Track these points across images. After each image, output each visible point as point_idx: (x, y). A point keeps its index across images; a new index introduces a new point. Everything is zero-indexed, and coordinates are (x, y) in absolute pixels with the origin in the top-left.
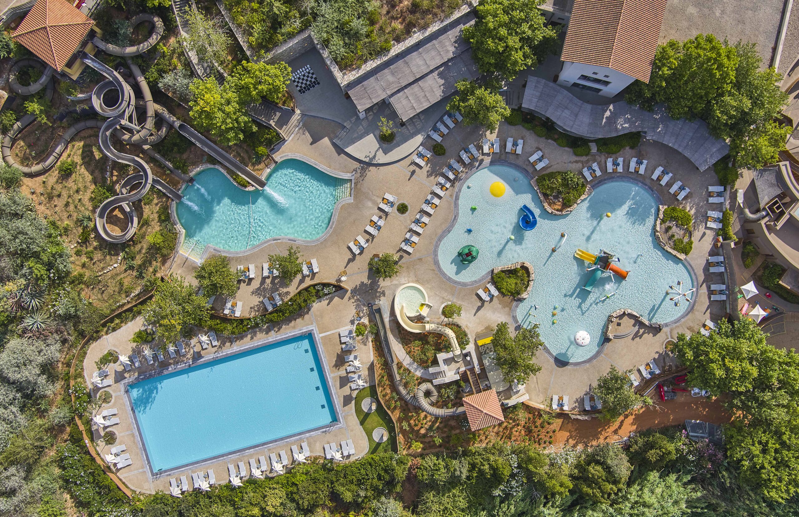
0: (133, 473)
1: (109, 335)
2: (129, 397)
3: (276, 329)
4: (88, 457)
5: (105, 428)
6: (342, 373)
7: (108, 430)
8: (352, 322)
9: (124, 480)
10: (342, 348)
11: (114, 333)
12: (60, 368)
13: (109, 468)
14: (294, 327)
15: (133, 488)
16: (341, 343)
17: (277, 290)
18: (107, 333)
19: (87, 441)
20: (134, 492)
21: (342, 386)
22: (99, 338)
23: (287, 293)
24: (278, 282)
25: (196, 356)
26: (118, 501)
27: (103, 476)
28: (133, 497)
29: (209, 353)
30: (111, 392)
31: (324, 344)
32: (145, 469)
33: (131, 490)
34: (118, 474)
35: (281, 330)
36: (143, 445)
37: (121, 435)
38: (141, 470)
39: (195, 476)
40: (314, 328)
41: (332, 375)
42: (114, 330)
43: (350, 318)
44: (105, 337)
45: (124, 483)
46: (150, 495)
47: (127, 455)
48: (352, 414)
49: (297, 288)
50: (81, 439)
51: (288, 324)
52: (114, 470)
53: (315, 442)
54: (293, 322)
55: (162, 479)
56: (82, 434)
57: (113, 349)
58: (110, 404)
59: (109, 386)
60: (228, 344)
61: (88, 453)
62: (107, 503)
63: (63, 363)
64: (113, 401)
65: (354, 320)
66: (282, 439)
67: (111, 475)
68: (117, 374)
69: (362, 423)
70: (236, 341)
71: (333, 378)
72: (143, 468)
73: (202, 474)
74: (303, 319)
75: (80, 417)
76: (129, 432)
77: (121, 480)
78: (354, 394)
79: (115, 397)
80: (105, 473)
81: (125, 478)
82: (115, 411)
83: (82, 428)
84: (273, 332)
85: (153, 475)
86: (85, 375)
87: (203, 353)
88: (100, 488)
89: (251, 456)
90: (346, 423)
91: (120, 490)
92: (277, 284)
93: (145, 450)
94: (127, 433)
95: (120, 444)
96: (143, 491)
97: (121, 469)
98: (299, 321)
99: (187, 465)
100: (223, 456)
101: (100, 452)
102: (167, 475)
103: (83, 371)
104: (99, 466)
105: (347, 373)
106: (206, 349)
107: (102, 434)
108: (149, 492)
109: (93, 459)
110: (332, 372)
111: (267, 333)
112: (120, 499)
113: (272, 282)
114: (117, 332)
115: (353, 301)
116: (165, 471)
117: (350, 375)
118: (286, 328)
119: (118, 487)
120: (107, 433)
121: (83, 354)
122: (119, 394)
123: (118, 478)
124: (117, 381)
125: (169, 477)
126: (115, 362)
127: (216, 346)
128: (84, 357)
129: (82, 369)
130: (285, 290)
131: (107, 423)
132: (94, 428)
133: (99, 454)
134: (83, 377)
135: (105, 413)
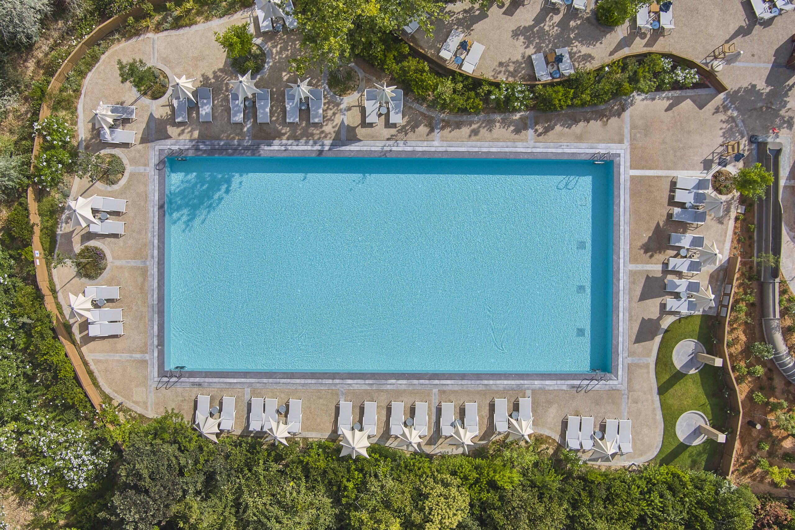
0: (117, 357)
1: (161, 35)
2: (162, 183)
3: (540, 128)
4: (29, 289)
5: (89, 236)
6: (655, 269)
7: (92, 243)
8: (707, 165)
9: (93, 367)
10: (670, 216)
11: (173, 33)
12: (29, 73)
13: (68, 328)
14: (579, 138)
15: (107, 390)
16: (672, 202)
17: (568, 43)
18: (158, 28)
19: (38, 253)
20: (108, 399)
21: (644, 297)
22: (138, 33)
23: (588, 58)
24: (577, 27)
25: (343, 136)
26: (67, 407)
27: (50, 340)
28: (104, 410)
29: (374, 138)
30: (125, 161)
31: (634, 194)
32: (147, 357)
33: (102, 393)
34: (84, 349)
35: (551, 133)
36: (161, 299)
37: (118, 263)
38: (138, 356)
39: (257, 403)
40: (622, 152)
41: (632, 267)
42: (177, 24)
43: (706, 154)
44: (150, 35)
45: (90, 373)
46: (141, 416)
47: (116, 313)
48: (647, 366)
49: (611, 54)
50: (27, 244)
51: (569, 127)
52: (78, 337)
53: (549, 403)
54: (582, 124)
55: (179, 389)
56: (32, 232)
57: (160, 66)
58: (115, 187)
59: (126, 145)
60: (423, 129)
61: (31, 279)
62: (41, 406)
63: (38, 62)
64: (123, 181)
65: (712, 161)
66: (478, 376)
67: (68, 347)
68: (153, 125)
69: (662, 390)
70: (443, 128)
71: (633, 274)
72: (144, 350)
73: (273, 404)
74: (605, 124)
75: (40, 195)
76: (138, 263)
77: (86, 364)
78: (667, 322)
79: (132, 175)
80: (55, 337)
81: (97, 362)
82: (120, 205)
83: (35, 218)
84: (530, 132)
85: (162, 373)
86: (80, 107)
87: (361, 132)
88: (35, 366)
89: (398, 394)
90: (630, 380)
91: (80, 385)
92: (573, 30)
93: (161, 313)
94: (133, 263)
95: (109, 284)
96: (128, 404)
97: (95, 338)
98: (595, 125)
99: (245, 374)
100: (333, 376)
101: (58, 288)
102: (194, 384)
103: (78, 97)
104: (48, 316)
105: (666, 271)
106: (371, 125)
107: (77, 248)
108: (140, 410)
109: (39, 297)
110: (634, 259)
111: (517, 131)
112: (73, 406)
113: (563, 24)
114: (182, 31)
115: (724, 117)
116: (192, 374)
117: (669, 277)
118: (561, 135)
119: (76, 378)
120: (87, 249)
121: (89, 59)
122: (141, 169)
123: (82, 357)
124: (145, 139)
125: (196, 389)
126: (155, 97)
127: (394, 125)
128: (90, 66)
129: (77, 91)
130: (585, 50)
131: (97, 227)
132: (63, 229)
133: (54, 291)
134: (73, 111)
135: (99, 202)
